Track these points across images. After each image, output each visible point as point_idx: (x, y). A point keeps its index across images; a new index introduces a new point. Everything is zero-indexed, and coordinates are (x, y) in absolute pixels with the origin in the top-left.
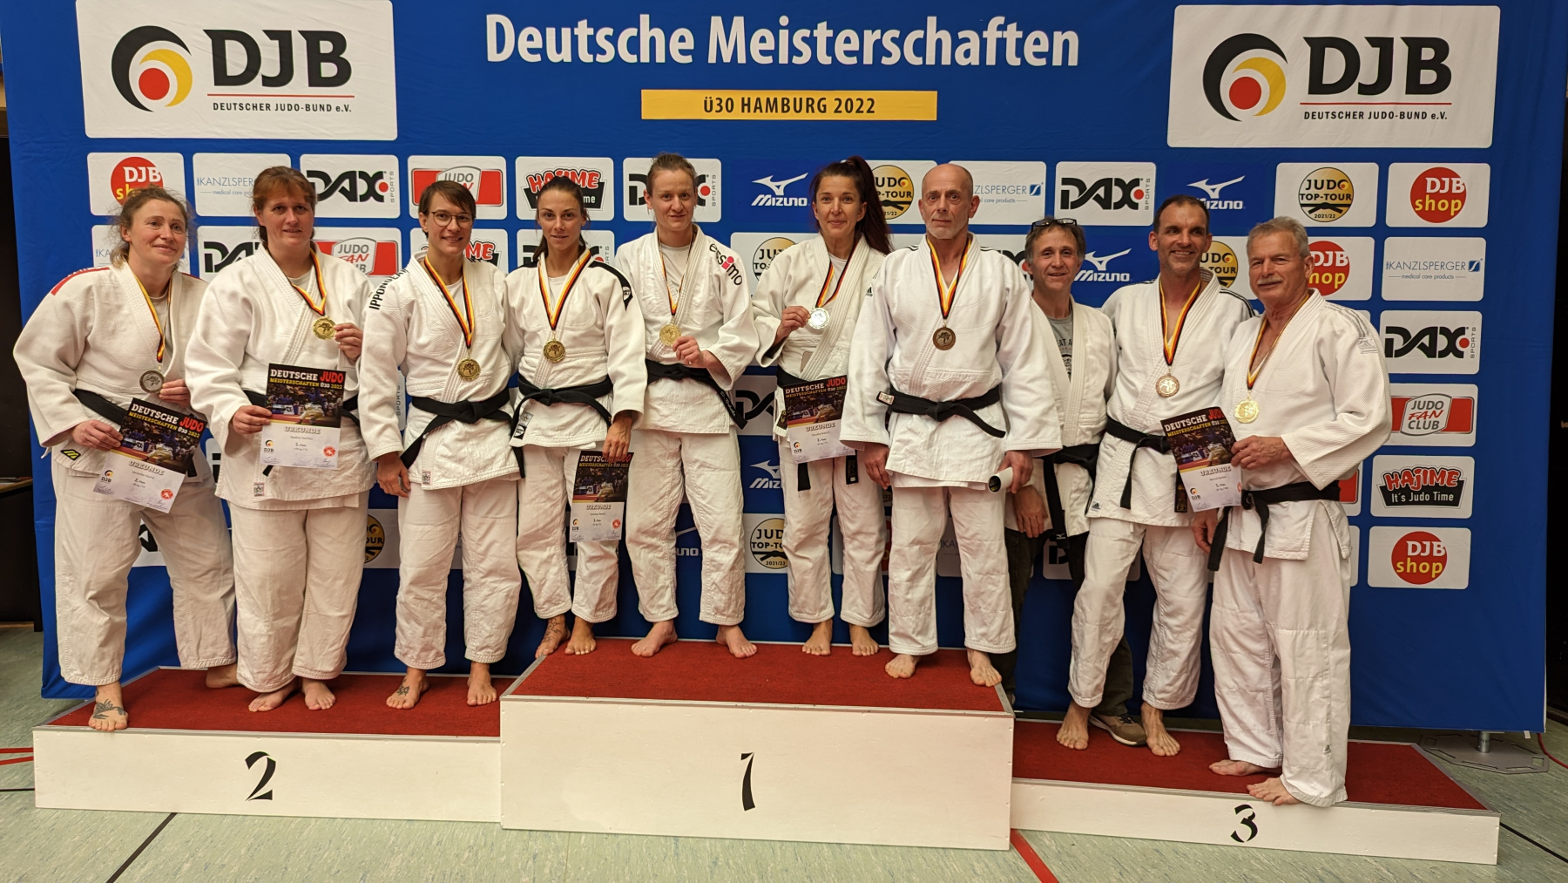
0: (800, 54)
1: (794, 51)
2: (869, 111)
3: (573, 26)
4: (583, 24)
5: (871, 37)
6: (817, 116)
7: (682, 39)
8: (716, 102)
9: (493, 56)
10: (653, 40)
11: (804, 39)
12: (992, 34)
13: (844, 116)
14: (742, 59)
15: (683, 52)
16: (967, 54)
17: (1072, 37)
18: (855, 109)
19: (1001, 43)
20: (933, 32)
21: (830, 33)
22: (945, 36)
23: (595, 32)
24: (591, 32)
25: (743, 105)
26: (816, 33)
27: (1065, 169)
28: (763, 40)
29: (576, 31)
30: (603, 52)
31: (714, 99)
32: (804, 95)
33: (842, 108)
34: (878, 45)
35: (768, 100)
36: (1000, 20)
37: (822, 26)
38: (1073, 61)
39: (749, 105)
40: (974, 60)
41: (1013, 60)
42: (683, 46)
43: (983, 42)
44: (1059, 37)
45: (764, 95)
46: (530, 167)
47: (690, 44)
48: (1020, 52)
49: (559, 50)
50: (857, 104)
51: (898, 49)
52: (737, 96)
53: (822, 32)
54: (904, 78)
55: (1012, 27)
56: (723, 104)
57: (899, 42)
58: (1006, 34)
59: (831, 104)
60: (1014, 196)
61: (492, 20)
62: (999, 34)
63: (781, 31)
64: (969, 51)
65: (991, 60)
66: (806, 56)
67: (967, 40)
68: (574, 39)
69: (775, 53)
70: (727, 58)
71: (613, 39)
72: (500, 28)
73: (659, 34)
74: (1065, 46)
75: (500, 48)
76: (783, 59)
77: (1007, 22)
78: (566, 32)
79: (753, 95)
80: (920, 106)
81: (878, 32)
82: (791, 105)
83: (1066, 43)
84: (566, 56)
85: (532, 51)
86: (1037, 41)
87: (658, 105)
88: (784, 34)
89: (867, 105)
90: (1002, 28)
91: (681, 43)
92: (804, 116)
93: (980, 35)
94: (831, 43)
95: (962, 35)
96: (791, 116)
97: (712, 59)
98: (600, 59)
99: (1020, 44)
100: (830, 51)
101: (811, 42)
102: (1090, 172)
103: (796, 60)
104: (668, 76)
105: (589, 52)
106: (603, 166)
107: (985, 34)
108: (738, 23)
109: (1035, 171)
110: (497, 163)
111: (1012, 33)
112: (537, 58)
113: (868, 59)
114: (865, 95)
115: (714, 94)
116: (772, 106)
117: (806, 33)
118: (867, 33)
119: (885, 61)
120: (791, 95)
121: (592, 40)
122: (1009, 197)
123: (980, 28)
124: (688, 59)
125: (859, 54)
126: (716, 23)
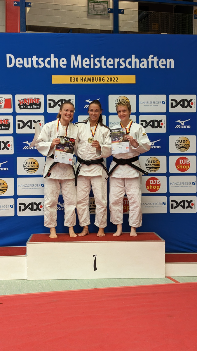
0: (97, 65)
1: (95, 64)
3: (32, 57)
4: (35, 57)
5: (116, 60)
6: (102, 82)
8: (73, 79)
9: (8, 66)
10: (55, 61)
11: (98, 61)
12: (150, 60)
13: (110, 82)
14: (80, 67)
15: (64, 65)
16: (143, 65)
17: (172, 60)
18: (113, 80)
19: (153, 62)
20: (134, 59)
21: (105, 59)
22: (137, 60)
23: (38, 59)
24: (37, 59)
25: (81, 79)
26: (101, 59)
27: (171, 97)
28: (86, 61)
29: (33, 59)
30: (41, 65)
32: (98, 76)
33: (109, 80)
34: (119, 62)
35: (88, 78)
36: (152, 56)
37: (103, 57)
38: (173, 67)
39: (83, 79)
40: (145, 67)
41: (156, 67)
42: (64, 63)
43: (148, 62)
44: (168, 60)
45: (87, 77)
46: (19, 97)
47: (65, 62)
48: (158, 64)
49: (28, 64)
51: (124, 64)
52: (79, 77)
53: (103, 59)
54: (126, 72)
55: (156, 58)
56: (75, 79)
57: (125, 62)
58: (154, 60)
59: (106, 79)
60: (158, 104)
61: (8, 56)
62: (152, 60)
63: (91, 59)
64: (144, 64)
65: (150, 67)
68: (32, 61)
69: (90, 65)
70: (76, 66)
71: (43, 61)
72: (10, 58)
73: (56, 60)
74: (170, 63)
75: (10, 64)
76: (92, 66)
77: (154, 56)
78: (30, 59)
79: (84, 77)
80: (131, 79)
81: (119, 59)
82: (95, 79)
83: (170, 62)
84: (30, 66)
85: (20, 64)
86: (162, 63)
87: (57, 79)
88: (92, 60)
89: (116, 79)
90: (153, 58)
91: (63, 62)
92: (98, 82)
93: (147, 60)
94: (105, 62)
95: (142, 60)
96: (95, 82)
97: (72, 66)
98: (40, 66)
99: (158, 62)
100: (105, 64)
101: (100, 62)
102: (179, 97)
103: (96, 67)
104: (59, 71)
105: (37, 65)
106: (41, 97)
107: (148, 60)
108: (79, 56)
109: (163, 97)
110: (10, 96)
111: (156, 59)
112: (21, 66)
113: (116, 67)
114: (115, 76)
115: (73, 76)
116: (89, 80)
117: (98, 59)
118: (115, 59)
119: (121, 67)
120: (95, 77)
121: (37, 61)
122: (156, 105)
123: (147, 58)
124: (65, 67)
125: (113, 65)
126: (73, 56)
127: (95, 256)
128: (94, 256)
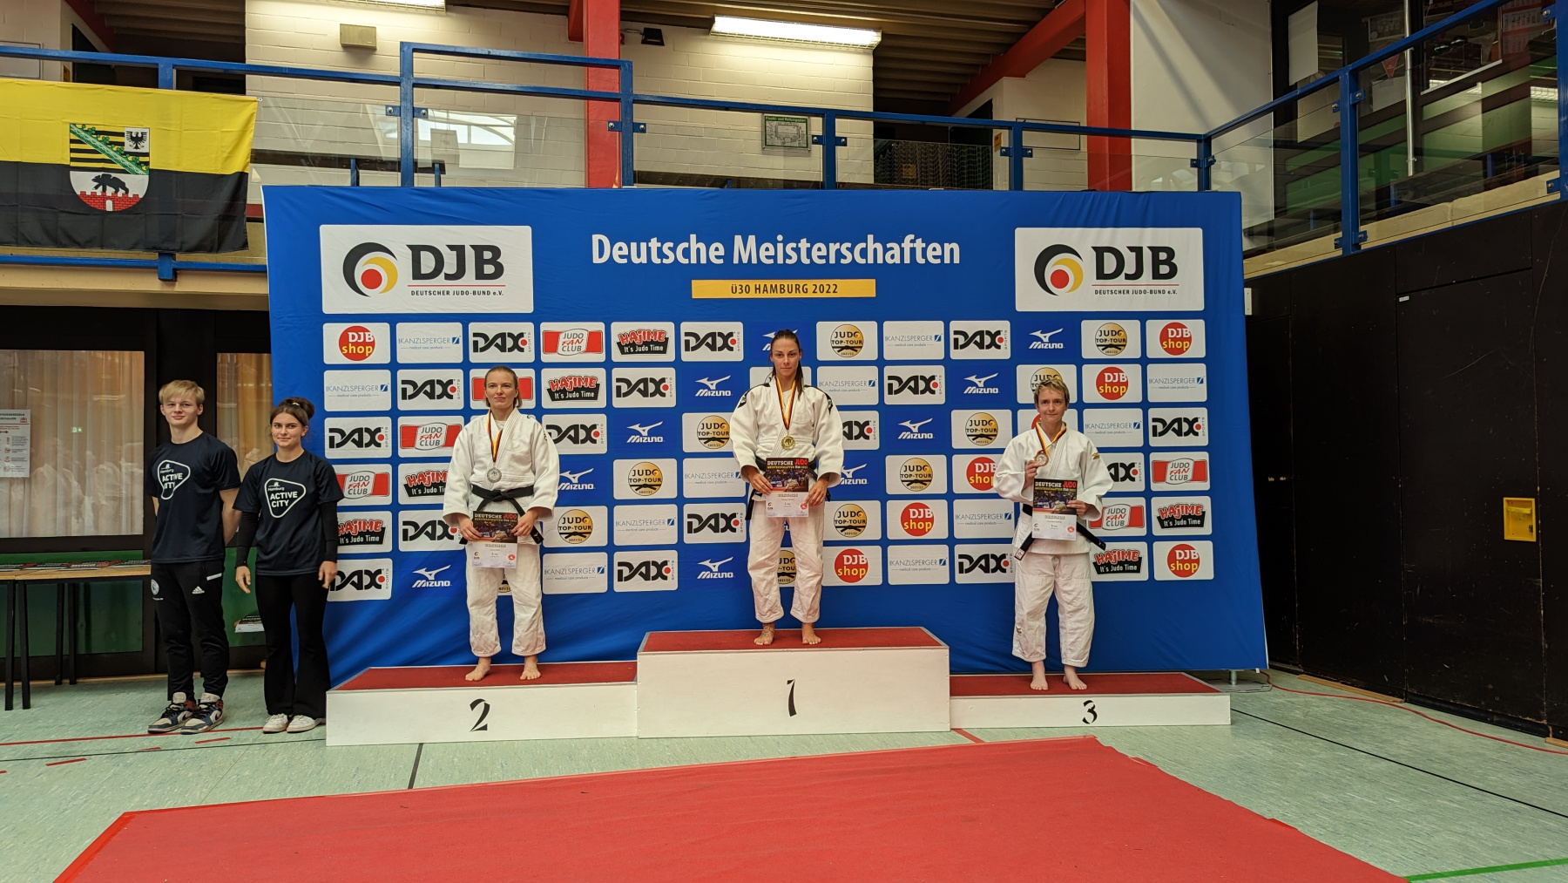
0: (790, 258)
1: (786, 256)
2: (834, 292)
3: (648, 241)
4: (654, 240)
5: (833, 247)
6: (802, 295)
7: (717, 249)
8: (739, 288)
9: (596, 260)
10: (698, 250)
11: (793, 249)
12: (907, 245)
13: (819, 295)
14: (754, 261)
15: (717, 257)
16: (893, 257)
17: (955, 246)
18: (825, 290)
19: (913, 250)
20: (871, 244)
21: (809, 245)
22: (879, 246)
23: (662, 245)
24: (659, 245)
25: (756, 289)
26: (800, 245)
27: (955, 325)
28: (767, 249)
29: (650, 245)
30: (667, 257)
31: (737, 286)
32: (794, 282)
33: (818, 290)
34: (838, 252)
35: (771, 286)
36: (912, 237)
37: (804, 241)
38: (957, 260)
39: (759, 289)
40: (897, 260)
41: (920, 260)
42: (718, 253)
43: (902, 250)
44: (947, 246)
45: (769, 283)
46: (620, 328)
47: (722, 252)
48: (924, 255)
49: (639, 256)
50: (826, 288)
51: (850, 254)
52: (752, 283)
53: (804, 244)
54: (854, 271)
55: (919, 241)
56: (744, 289)
57: (851, 250)
58: (915, 245)
59: (810, 287)
60: (925, 342)
61: (596, 238)
62: (911, 245)
63: (778, 244)
64: (894, 255)
65: (907, 260)
66: (794, 260)
67: (892, 249)
68: (649, 249)
69: (775, 257)
70: (745, 261)
71: (673, 250)
72: (601, 242)
73: (702, 246)
74: (951, 252)
75: (601, 255)
76: (780, 261)
77: (916, 238)
78: (643, 245)
79: (762, 283)
80: (865, 288)
81: (838, 244)
82: (786, 288)
83: (952, 250)
84: (644, 260)
85: (621, 257)
86: (934, 250)
87: (702, 289)
88: (780, 246)
89: (833, 288)
90: (913, 241)
91: (716, 252)
92: (794, 295)
93: (900, 246)
94: (809, 251)
95: (889, 245)
96: (786, 295)
97: (736, 261)
98: (665, 261)
99: (924, 251)
100: (809, 256)
101: (797, 250)
102: (971, 327)
103: (788, 261)
104: (708, 271)
105: (659, 257)
106: (668, 328)
107: (903, 245)
108: (752, 239)
109: (937, 327)
110: (599, 326)
111: (919, 244)
112: (625, 261)
113: (832, 260)
114: (831, 282)
115: (737, 283)
116: (774, 289)
117: (794, 245)
118: (831, 245)
119: (843, 261)
120: (786, 282)
121: (660, 250)
122: (922, 343)
123: (900, 241)
124: (721, 261)
125: (827, 257)
126: (738, 239)
127: (792, 683)
128: (789, 682)
